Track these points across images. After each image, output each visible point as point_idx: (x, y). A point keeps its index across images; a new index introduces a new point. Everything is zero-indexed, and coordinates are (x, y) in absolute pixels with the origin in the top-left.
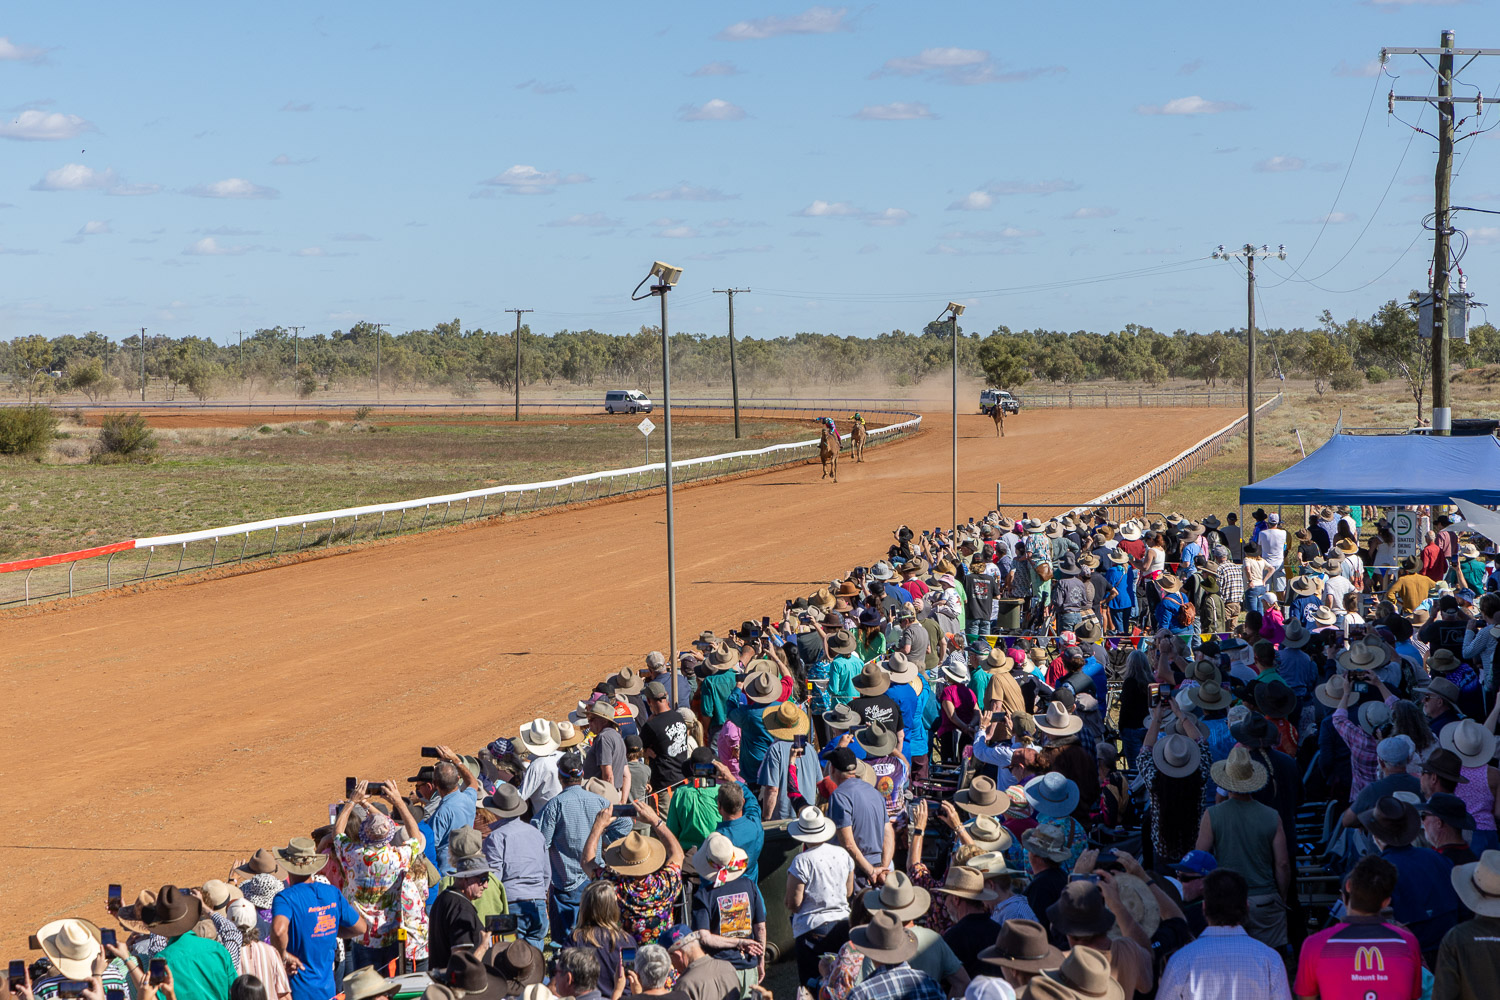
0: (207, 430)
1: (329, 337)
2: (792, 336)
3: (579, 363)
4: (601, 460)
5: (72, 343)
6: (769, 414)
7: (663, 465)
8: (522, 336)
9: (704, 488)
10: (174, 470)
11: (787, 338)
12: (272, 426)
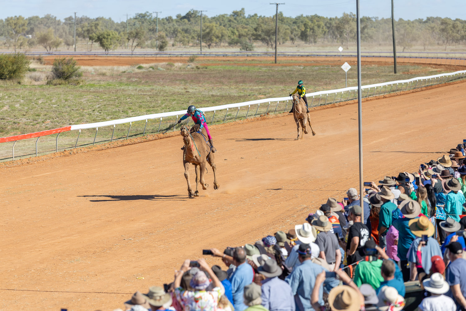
0: (109, 67)
1: (174, 17)
2: (425, 19)
3: (309, 32)
4: (321, 85)
5: (37, 20)
6: (412, 61)
7: (356, 88)
8: (279, 18)
9: (377, 101)
10: (92, 89)
11: (422, 19)
12: (144, 65)
